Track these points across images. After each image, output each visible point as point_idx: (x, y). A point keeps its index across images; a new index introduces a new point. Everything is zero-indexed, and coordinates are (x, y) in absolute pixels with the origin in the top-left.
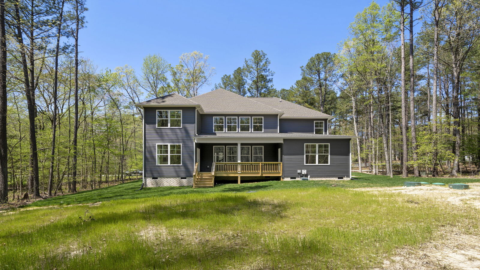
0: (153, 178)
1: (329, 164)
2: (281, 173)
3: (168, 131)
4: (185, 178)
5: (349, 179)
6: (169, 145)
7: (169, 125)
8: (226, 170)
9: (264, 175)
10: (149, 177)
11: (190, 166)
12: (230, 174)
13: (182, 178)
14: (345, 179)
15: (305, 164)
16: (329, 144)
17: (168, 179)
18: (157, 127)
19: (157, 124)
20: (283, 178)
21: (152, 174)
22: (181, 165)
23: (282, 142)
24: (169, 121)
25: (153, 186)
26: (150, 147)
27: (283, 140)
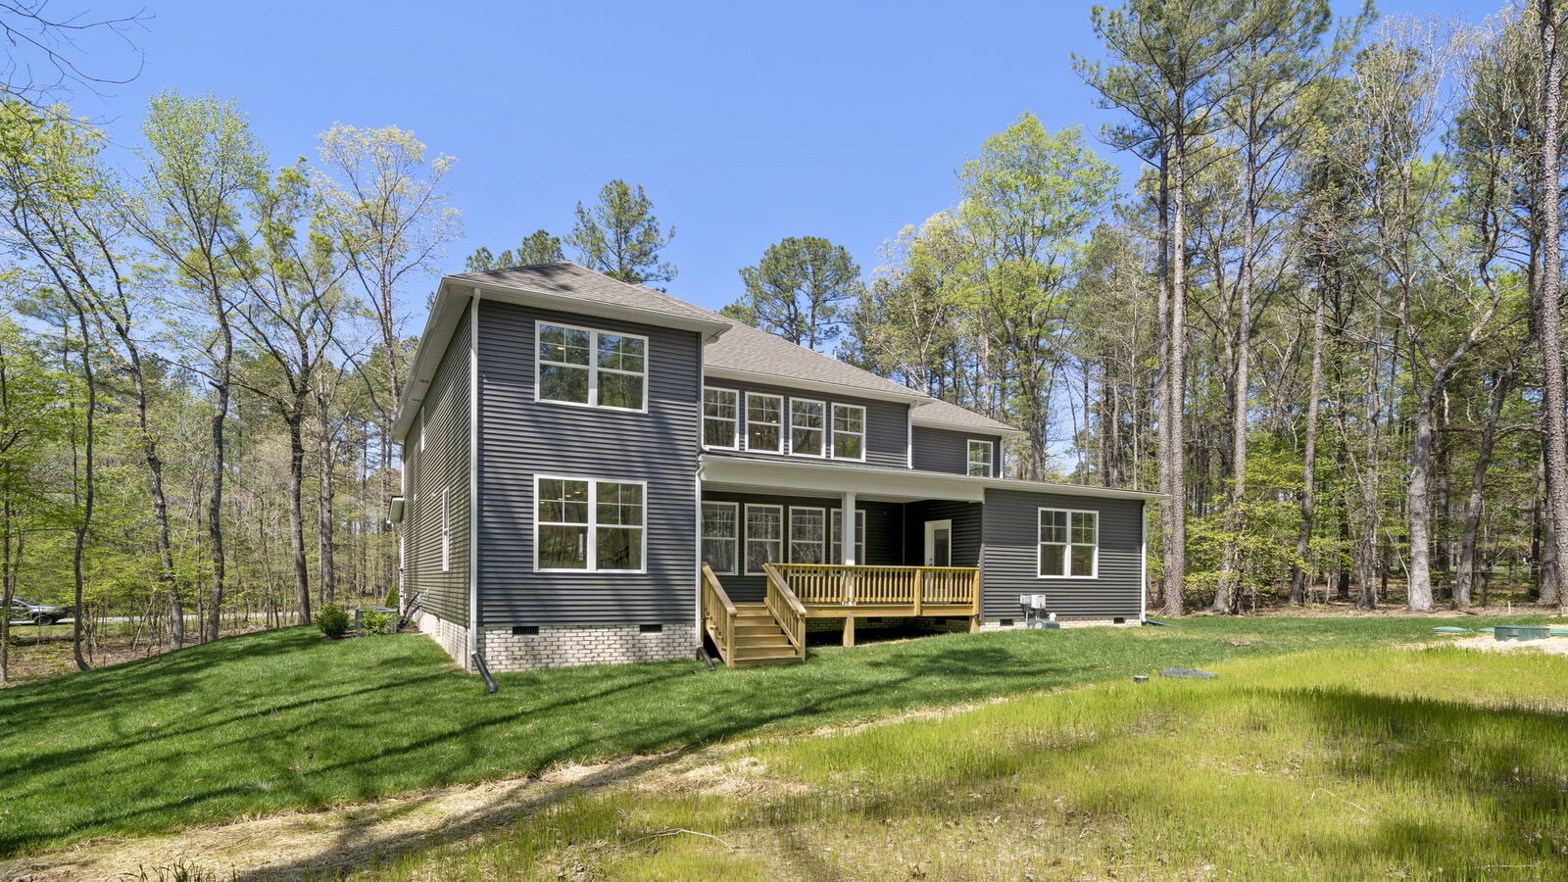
0: (517, 631)
1: (1095, 576)
2: (975, 604)
3: (588, 421)
4: (657, 628)
5: (1137, 623)
6: (592, 483)
7: (593, 393)
8: (809, 596)
9: (926, 614)
10: (499, 625)
11: (676, 578)
12: (820, 609)
13: (644, 629)
14: (1129, 622)
15: (1039, 576)
16: (1097, 513)
17: (586, 633)
18: (537, 399)
19: (537, 386)
20: (979, 624)
21: (512, 609)
22: (643, 570)
23: (980, 498)
24: (593, 379)
25: (517, 668)
26: (502, 488)
27: (983, 492)
